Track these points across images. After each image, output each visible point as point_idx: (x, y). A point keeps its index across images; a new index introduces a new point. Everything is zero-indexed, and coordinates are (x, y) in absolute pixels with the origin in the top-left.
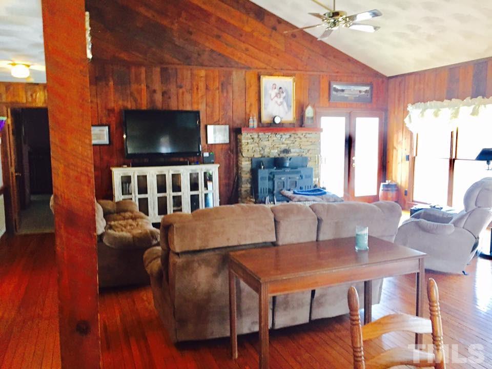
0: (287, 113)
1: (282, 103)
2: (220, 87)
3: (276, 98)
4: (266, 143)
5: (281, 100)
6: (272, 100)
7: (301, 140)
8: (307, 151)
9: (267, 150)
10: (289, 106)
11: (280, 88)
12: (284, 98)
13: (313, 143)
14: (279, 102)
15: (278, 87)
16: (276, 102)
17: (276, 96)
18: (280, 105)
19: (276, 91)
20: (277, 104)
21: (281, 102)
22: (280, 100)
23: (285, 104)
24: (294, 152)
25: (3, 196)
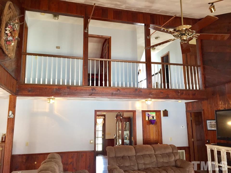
25: (184, 151)
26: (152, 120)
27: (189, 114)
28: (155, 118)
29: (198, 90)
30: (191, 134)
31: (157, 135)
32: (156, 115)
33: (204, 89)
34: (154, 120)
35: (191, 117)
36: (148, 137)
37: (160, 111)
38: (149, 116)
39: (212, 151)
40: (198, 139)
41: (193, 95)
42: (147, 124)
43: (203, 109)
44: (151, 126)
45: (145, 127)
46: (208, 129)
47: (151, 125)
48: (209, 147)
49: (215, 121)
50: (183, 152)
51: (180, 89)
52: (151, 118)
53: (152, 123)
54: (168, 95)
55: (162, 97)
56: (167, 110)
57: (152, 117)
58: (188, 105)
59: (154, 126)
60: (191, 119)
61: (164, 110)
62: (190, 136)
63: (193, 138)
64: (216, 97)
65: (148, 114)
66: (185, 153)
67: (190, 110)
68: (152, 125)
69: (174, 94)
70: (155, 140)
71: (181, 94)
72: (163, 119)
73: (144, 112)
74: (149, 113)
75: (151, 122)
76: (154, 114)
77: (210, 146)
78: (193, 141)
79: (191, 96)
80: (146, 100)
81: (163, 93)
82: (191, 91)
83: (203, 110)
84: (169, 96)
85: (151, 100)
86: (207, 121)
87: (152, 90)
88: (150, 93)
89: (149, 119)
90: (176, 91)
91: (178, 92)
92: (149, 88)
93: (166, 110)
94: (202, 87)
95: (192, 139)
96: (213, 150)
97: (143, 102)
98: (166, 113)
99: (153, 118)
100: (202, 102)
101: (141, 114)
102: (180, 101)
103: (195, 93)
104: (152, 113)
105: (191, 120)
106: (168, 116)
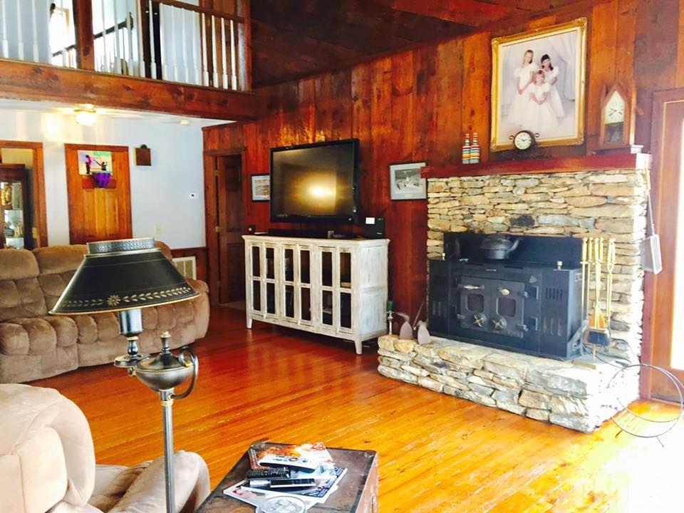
0: (560, 120)
1: (547, 96)
2: (415, 87)
3: (532, 84)
4: (477, 200)
5: (546, 87)
6: (521, 92)
7: (568, 193)
8: (590, 222)
9: (478, 216)
10: (568, 101)
11: (546, 57)
12: (555, 80)
13: (608, 202)
14: (539, 95)
15: (537, 57)
16: (533, 96)
17: (533, 80)
18: (541, 103)
19: (534, 67)
20: (535, 99)
21: (544, 94)
22: (540, 90)
23: (556, 97)
24: (548, 225)
25: (193, 259)
26: (99, 174)
27: (211, 160)
28: (109, 169)
29: (233, 92)
30: (213, 214)
31: (115, 220)
32: (113, 161)
33: (251, 90)
34: (104, 174)
35: (216, 168)
36: (87, 227)
37: (125, 149)
38: (90, 161)
39: (256, 250)
40: (231, 228)
41: (218, 104)
42: (83, 188)
43: (245, 145)
44: (99, 192)
45: (76, 196)
46: (254, 199)
47: (96, 190)
48: (250, 241)
49: (268, 178)
50: (191, 262)
51: (183, 82)
52: (95, 168)
53: (100, 183)
54: (146, 97)
55: (127, 101)
56: (148, 147)
57: (100, 167)
58: (208, 135)
59: (106, 193)
60: (216, 174)
61: (139, 147)
62: (211, 220)
63: (218, 225)
64: (277, 114)
65: (87, 156)
66: (197, 266)
67: (214, 150)
68: (98, 189)
69: (166, 96)
70: (108, 232)
71: (185, 99)
72: (136, 172)
73: (71, 149)
74: (90, 153)
75: (98, 181)
76: (106, 158)
77: (253, 239)
78: (218, 234)
79: (215, 109)
80: (77, 108)
81: (133, 90)
82: (215, 93)
83: (246, 149)
84: (151, 101)
85: (95, 112)
86: (253, 177)
87: (93, 77)
88: (89, 87)
89: (91, 170)
90: (174, 88)
91: (179, 93)
92: (85, 69)
93: (144, 147)
94: (245, 84)
95: (217, 228)
96: (258, 248)
97: (67, 116)
98: (144, 156)
99: (104, 169)
100: (244, 126)
101: (62, 157)
102: (185, 120)
103: (227, 101)
104: (99, 152)
105: (217, 177)
106: (149, 164)
